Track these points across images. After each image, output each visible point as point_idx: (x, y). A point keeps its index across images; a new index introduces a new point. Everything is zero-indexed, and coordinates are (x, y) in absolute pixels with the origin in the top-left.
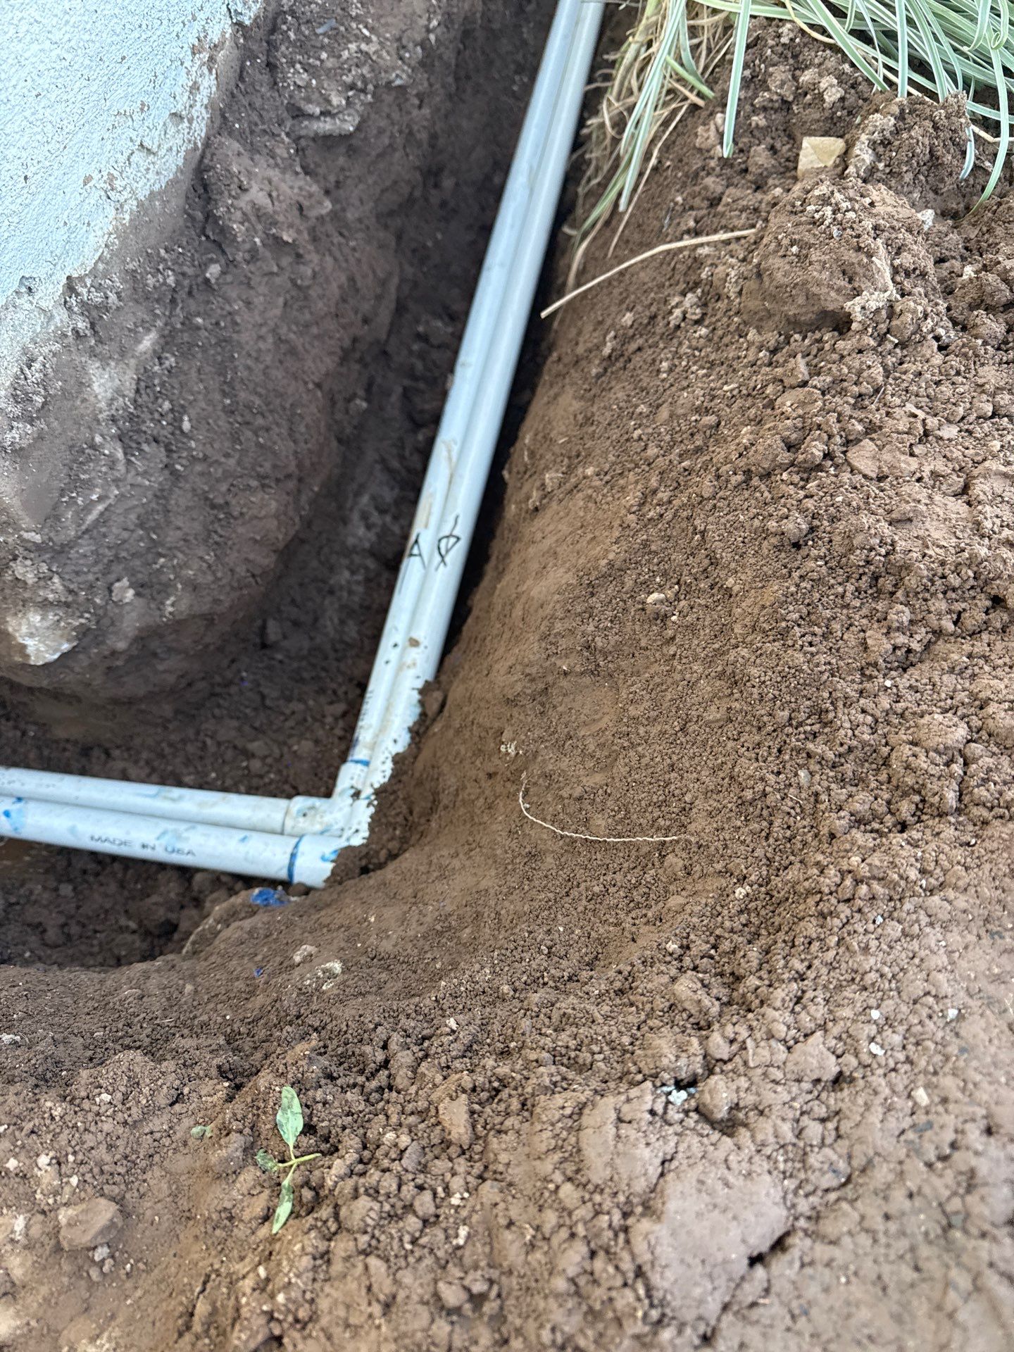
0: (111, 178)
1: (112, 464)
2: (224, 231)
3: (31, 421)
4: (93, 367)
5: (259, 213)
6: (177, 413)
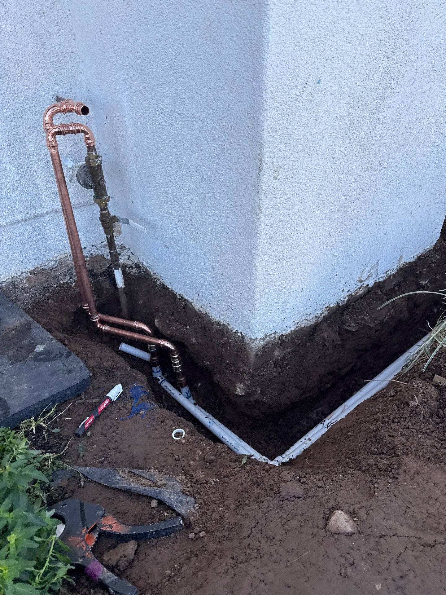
1: (271, 367)
2: (314, 338)
3: (263, 352)
5: (323, 338)
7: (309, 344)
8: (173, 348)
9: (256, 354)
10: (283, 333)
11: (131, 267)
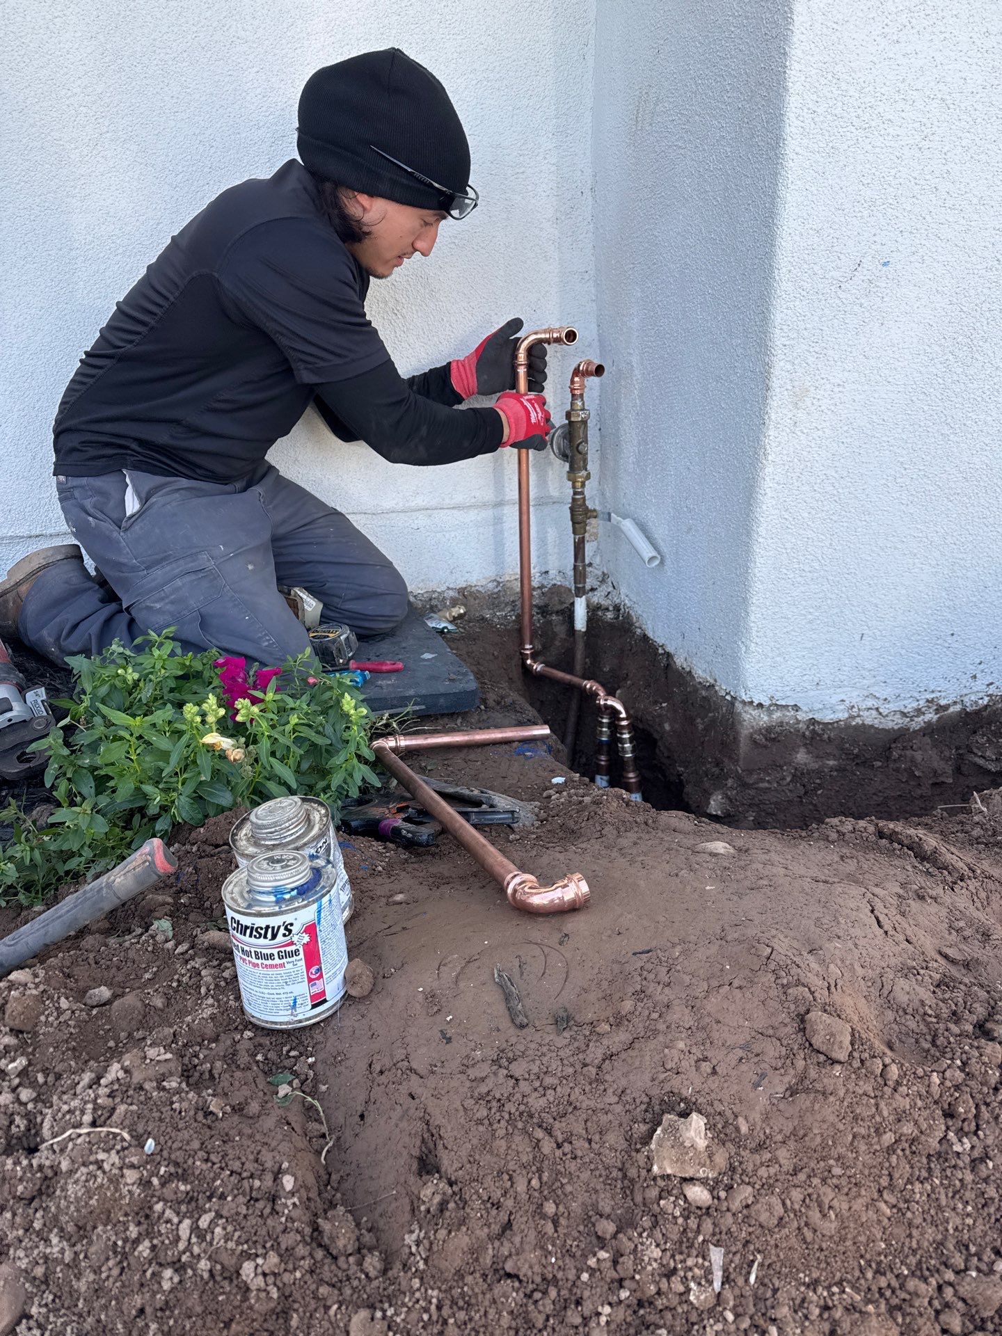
0: (853, 707)
1: (783, 779)
2: (891, 754)
3: (766, 739)
4: (802, 750)
6: (820, 786)
7: (877, 764)
9: (751, 735)
10: (818, 717)
11: (607, 609)
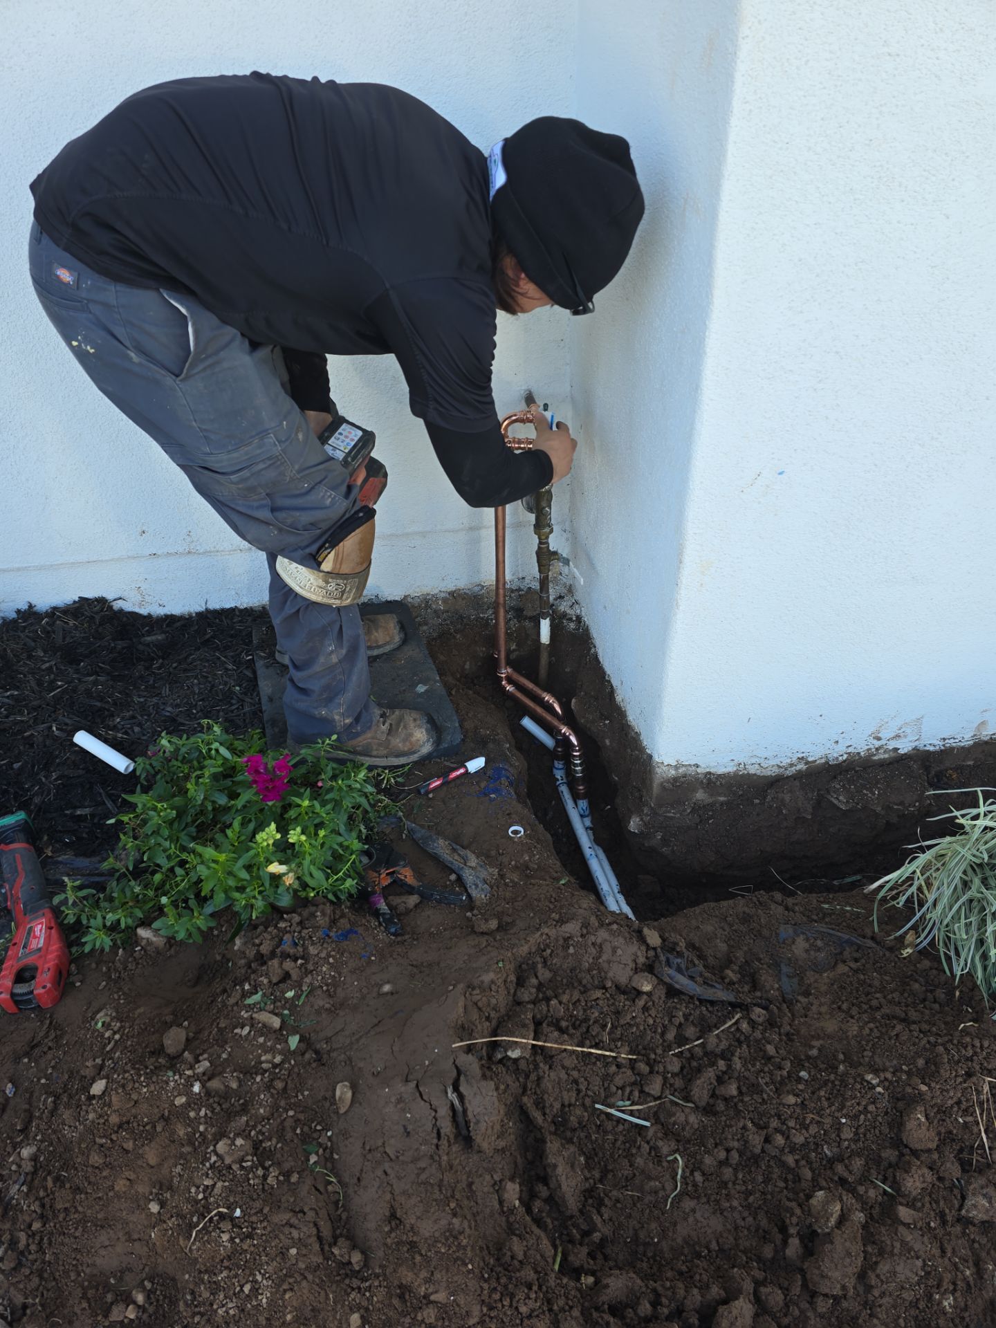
0: (741, 763)
2: (767, 796)
3: (673, 786)
4: (700, 791)
6: (712, 817)
7: (757, 801)
8: (576, 743)
9: (662, 783)
10: (712, 770)
11: (571, 619)
